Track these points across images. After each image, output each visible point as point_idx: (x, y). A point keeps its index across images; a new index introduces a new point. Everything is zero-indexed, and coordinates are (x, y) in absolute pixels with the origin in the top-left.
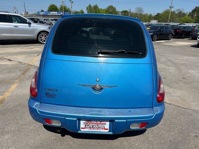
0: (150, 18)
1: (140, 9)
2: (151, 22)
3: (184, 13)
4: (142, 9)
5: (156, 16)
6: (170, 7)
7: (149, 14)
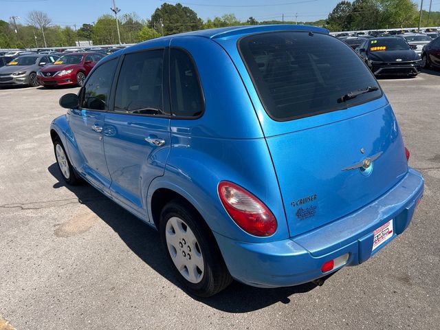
0: (69, 35)
1: (40, 16)
2: (77, 45)
3: (137, 23)
4: (45, 17)
5: (82, 30)
6: (114, 11)
7: (63, 27)
